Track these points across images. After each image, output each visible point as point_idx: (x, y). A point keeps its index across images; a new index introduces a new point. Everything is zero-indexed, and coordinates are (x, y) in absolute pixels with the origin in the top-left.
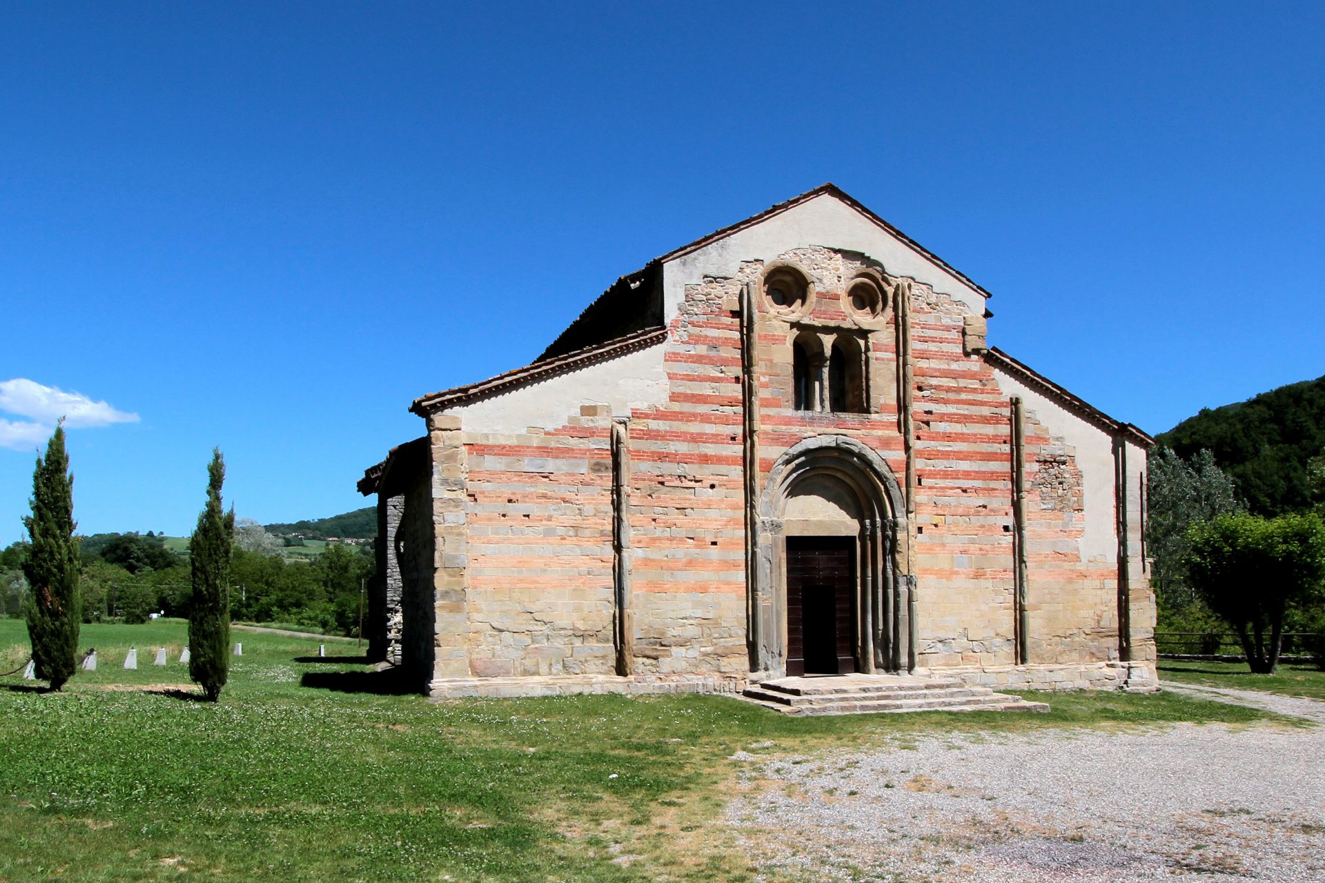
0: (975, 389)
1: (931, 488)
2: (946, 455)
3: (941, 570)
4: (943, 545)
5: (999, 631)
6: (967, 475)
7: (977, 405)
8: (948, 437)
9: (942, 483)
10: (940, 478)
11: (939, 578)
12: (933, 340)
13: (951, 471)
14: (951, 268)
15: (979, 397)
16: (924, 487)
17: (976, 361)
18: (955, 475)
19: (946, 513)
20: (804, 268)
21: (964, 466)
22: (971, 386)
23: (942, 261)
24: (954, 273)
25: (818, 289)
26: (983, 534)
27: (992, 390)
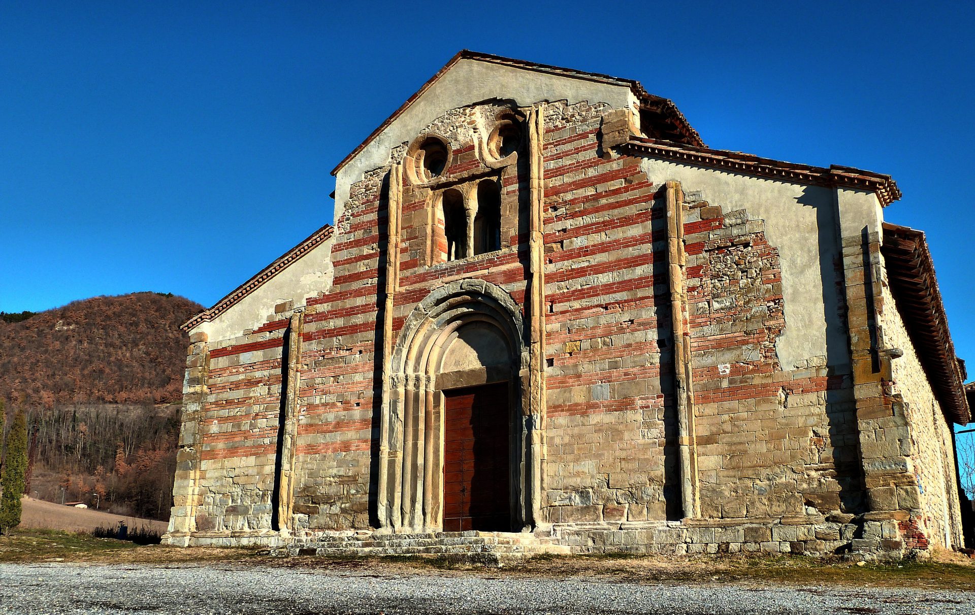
0: (617, 190)
1: (563, 313)
2: (581, 272)
3: (577, 405)
4: (578, 376)
5: (652, 474)
6: (608, 289)
7: (620, 206)
8: (585, 252)
9: (576, 305)
10: (574, 299)
11: (571, 415)
12: (566, 154)
13: (588, 289)
14: (585, 73)
15: (625, 196)
16: (557, 314)
17: (619, 159)
18: (593, 292)
19: (581, 338)
20: (441, 134)
21: (605, 278)
22: (612, 188)
23: (575, 71)
24: (589, 76)
25: (454, 148)
26: (630, 354)
27: (639, 184)
